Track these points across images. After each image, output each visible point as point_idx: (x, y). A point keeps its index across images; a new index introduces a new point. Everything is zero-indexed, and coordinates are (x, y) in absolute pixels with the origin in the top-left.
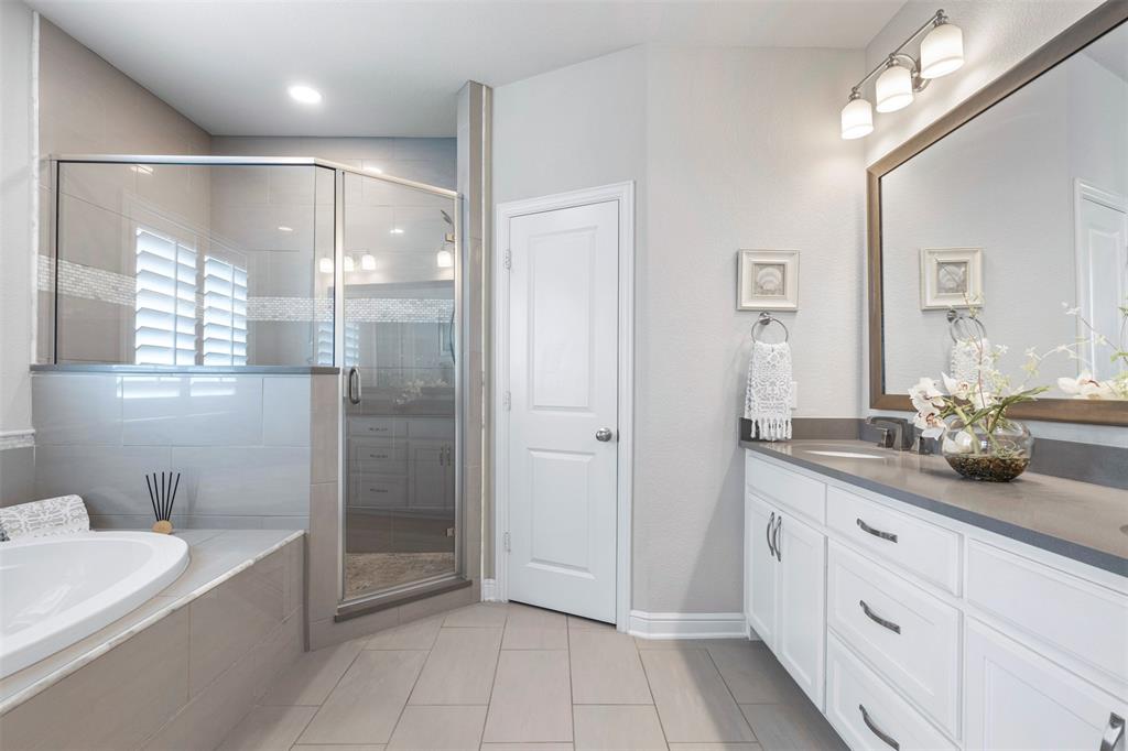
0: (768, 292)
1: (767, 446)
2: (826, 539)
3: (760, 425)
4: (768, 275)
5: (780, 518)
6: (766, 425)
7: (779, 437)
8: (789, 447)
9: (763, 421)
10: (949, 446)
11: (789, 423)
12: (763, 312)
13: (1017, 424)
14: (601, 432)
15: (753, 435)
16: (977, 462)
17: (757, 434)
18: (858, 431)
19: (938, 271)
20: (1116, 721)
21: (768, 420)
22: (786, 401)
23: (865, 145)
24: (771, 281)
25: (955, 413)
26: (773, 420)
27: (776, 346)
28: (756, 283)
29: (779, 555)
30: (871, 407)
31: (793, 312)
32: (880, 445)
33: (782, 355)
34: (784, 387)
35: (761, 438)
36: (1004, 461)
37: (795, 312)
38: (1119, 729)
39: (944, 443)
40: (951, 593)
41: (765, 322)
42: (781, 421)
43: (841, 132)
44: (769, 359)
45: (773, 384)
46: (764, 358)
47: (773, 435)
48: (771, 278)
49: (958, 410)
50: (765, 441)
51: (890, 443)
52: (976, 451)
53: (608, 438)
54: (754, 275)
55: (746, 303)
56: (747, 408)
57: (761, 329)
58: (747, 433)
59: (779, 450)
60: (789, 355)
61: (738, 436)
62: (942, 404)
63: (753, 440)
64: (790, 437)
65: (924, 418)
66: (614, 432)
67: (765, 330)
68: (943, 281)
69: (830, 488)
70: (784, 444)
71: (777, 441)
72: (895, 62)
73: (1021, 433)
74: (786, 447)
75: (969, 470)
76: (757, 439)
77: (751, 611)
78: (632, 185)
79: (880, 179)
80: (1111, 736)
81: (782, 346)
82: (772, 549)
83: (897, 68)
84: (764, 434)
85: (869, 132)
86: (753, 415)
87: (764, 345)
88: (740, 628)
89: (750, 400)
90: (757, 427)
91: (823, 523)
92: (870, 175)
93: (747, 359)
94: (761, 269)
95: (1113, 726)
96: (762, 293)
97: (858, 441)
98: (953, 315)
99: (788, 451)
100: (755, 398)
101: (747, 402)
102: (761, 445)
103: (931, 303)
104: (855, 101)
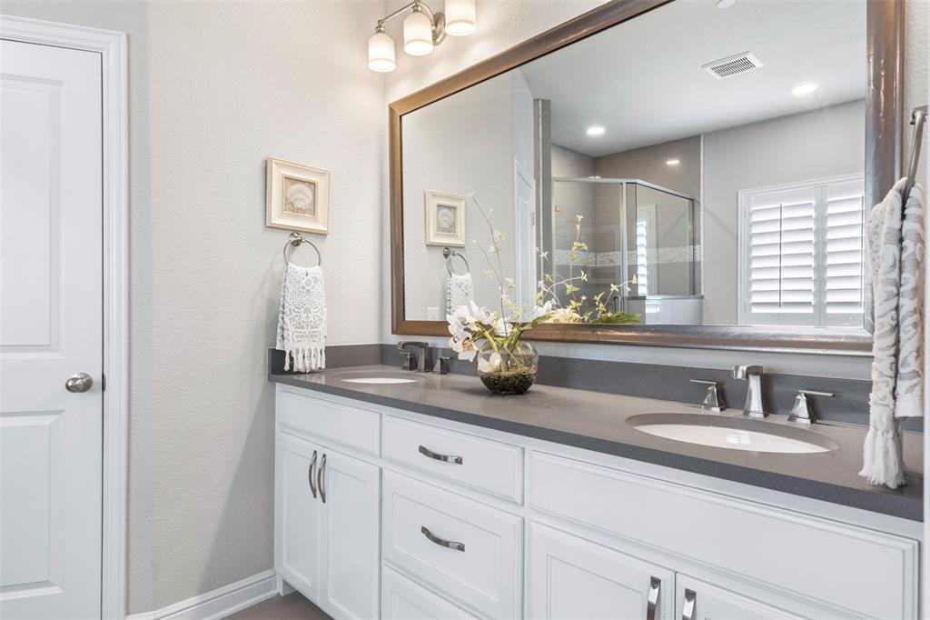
0: (299, 210)
1: (302, 378)
2: (381, 470)
3: (294, 356)
4: (298, 191)
5: (324, 456)
6: (301, 355)
7: (314, 368)
8: (323, 378)
9: (298, 351)
10: (485, 367)
11: (323, 353)
12: (294, 232)
13: (528, 344)
14: (75, 380)
15: (287, 368)
16: (507, 379)
17: (291, 366)
18: (382, 356)
19: (438, 211)
20: (655, 582)
21: (303, 350)
22: (320, 329)
23: (385, 81)
24: (302, 199)
25: (484, 337)
26: (306, 350)
27: (310, 270)
28: (287, 199)
29: (323, 495)
30: (393, 333)
31: (324, 235)
32: (405, 368)
33: (316, 280)
34: (319, 314)
35: (295, 370)
36: (524, 376)
37: (325, 235)
38: (657, 590)
39: (480, 364)
40: (517, 503)
41: (297, 243)
42: (316, 350)
43: (368, 61)
44: (303, 283)
45: (307, 311)
46: (298, 282)
47: (308, 366)
48: (301, 196)
49: (487, 334)
50: (299, 373)
51: (413, 365)
52: (503, 369)
53: (87, 386)
54: (284, 190)
55: (276, 220)
56: (279, 338)
57: (292, 251)
58: (278, 366)
59: (313, 381)
60: (323, 279)
61: (266, 370)
62: (476, 329)
63: (284, 373)
64: (324, 367)
65: (460, 343)
66: (96, 378)
67: (295, 253)
68: (441, 221)
69: (385, 418)
70: (317, 375)
71: (312, 372)
72: (419, 8)
73: (531, 352)
74: (320, 378)
75: (500, 387)
76: (291, 372)
77: (285, 564)
78: (124, 38)
79: (401, 116)
80: (653, 596)
81: (315, 270)
82: (314, 491)
83: (419, 14)
84: (299, 366)
85: (392, 69)
86: (288, 346)
87: (299, 269)
88: (268, 587)
89: (283, 329)
90: (292, 359)
91: (378, 454)
92: (392, 111)
93: (280, 283)
94: (292, 184)
95: (654, 588)
96: (293, 211)
97: (381, 365)
98: (447, 251)
99: (322, 381)
100: (290, 326)
101: (279, 331)
102: (295, 377)
103: (434, 240)
104: (380, 34)
